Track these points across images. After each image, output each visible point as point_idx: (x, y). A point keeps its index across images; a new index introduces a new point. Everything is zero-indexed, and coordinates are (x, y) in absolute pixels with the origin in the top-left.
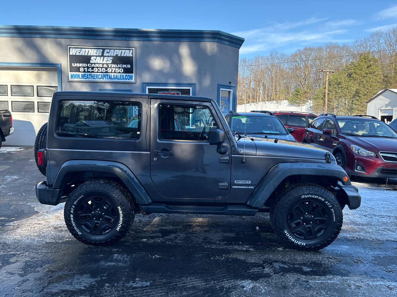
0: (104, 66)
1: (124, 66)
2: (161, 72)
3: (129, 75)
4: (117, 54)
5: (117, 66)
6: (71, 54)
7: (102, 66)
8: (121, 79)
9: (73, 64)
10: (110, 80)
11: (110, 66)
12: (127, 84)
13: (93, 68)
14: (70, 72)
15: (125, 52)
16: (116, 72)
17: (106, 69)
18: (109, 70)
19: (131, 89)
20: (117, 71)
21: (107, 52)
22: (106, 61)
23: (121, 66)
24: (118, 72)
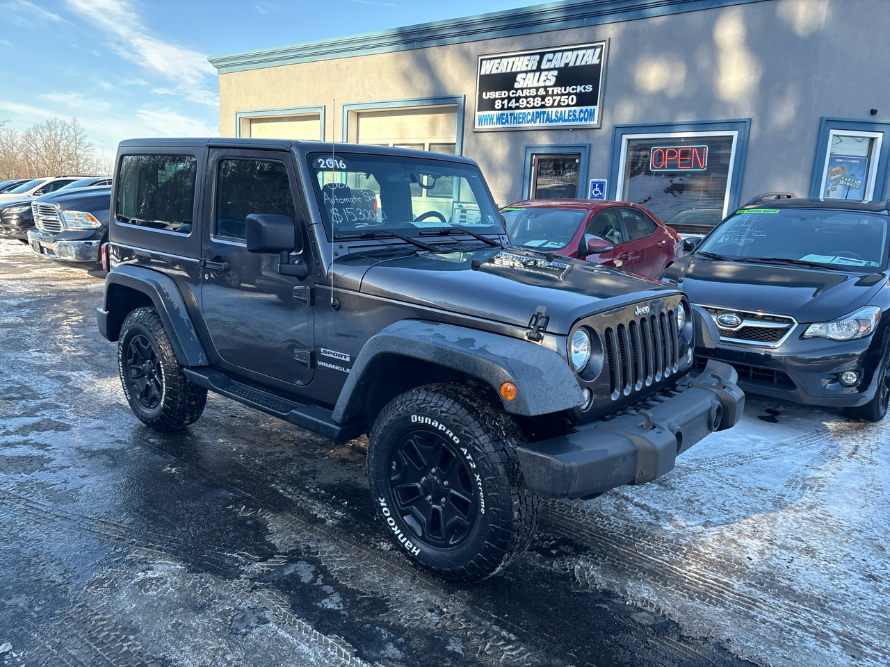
0: (539, 93)
1: (580, 89)
2: (661, 96)
3: (587, 110)
4: (567, 62)
5: (565, 90)
6: (483, 73)
7: (535, 93)
8: (570, 121)
9: (484, 94)
10: (548, 124)
11: (550, 93)
12: (582, 131)
13: (518, 99)
14: (478, 111)
15: (584, 55)
16: (562, 104)
17: (543, 99)
18: (549, 100)
19: (589, 142)
20: (564, 102)
21: (549, 61)
22: (545, 81)
23: (573, 89)
24: (566, 104)
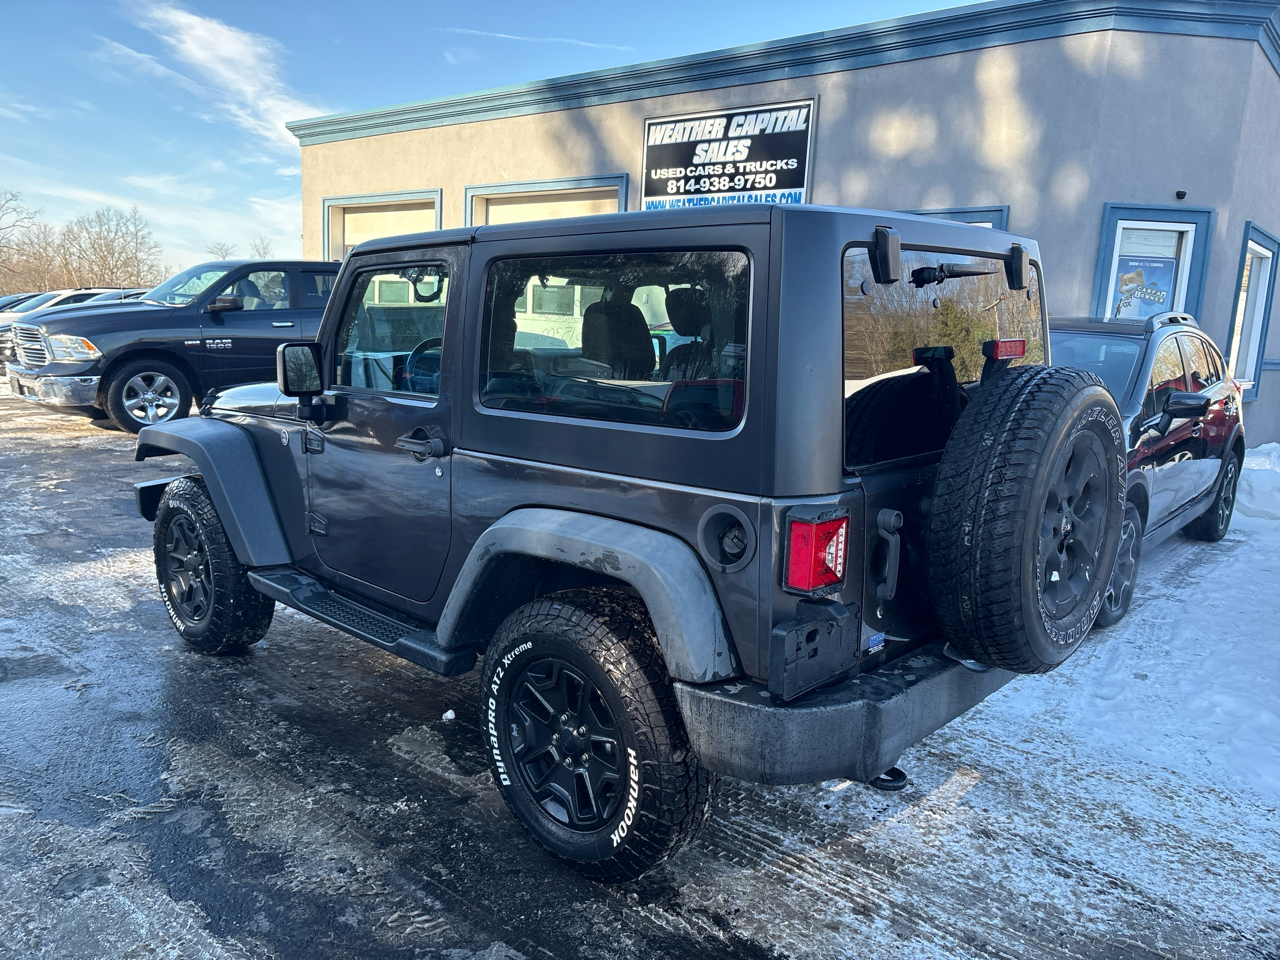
0: (726, 171)
1: (781, 164)
3: (790, 195)
4: (763, 127)
5: (761, 166)
6: (651, 143)
7: (721, 171)
9: (653, 172)
11: (741, 170)
13: (698, 179)
14: (646, 196)
15: (786, 118)
16: (757, 185)
17: (732, 180)
18: (739, 180)
20: (760, 183)
21: (739, 126)
22: (734, 154)
23: (772, 165)
24: (762, 185)
